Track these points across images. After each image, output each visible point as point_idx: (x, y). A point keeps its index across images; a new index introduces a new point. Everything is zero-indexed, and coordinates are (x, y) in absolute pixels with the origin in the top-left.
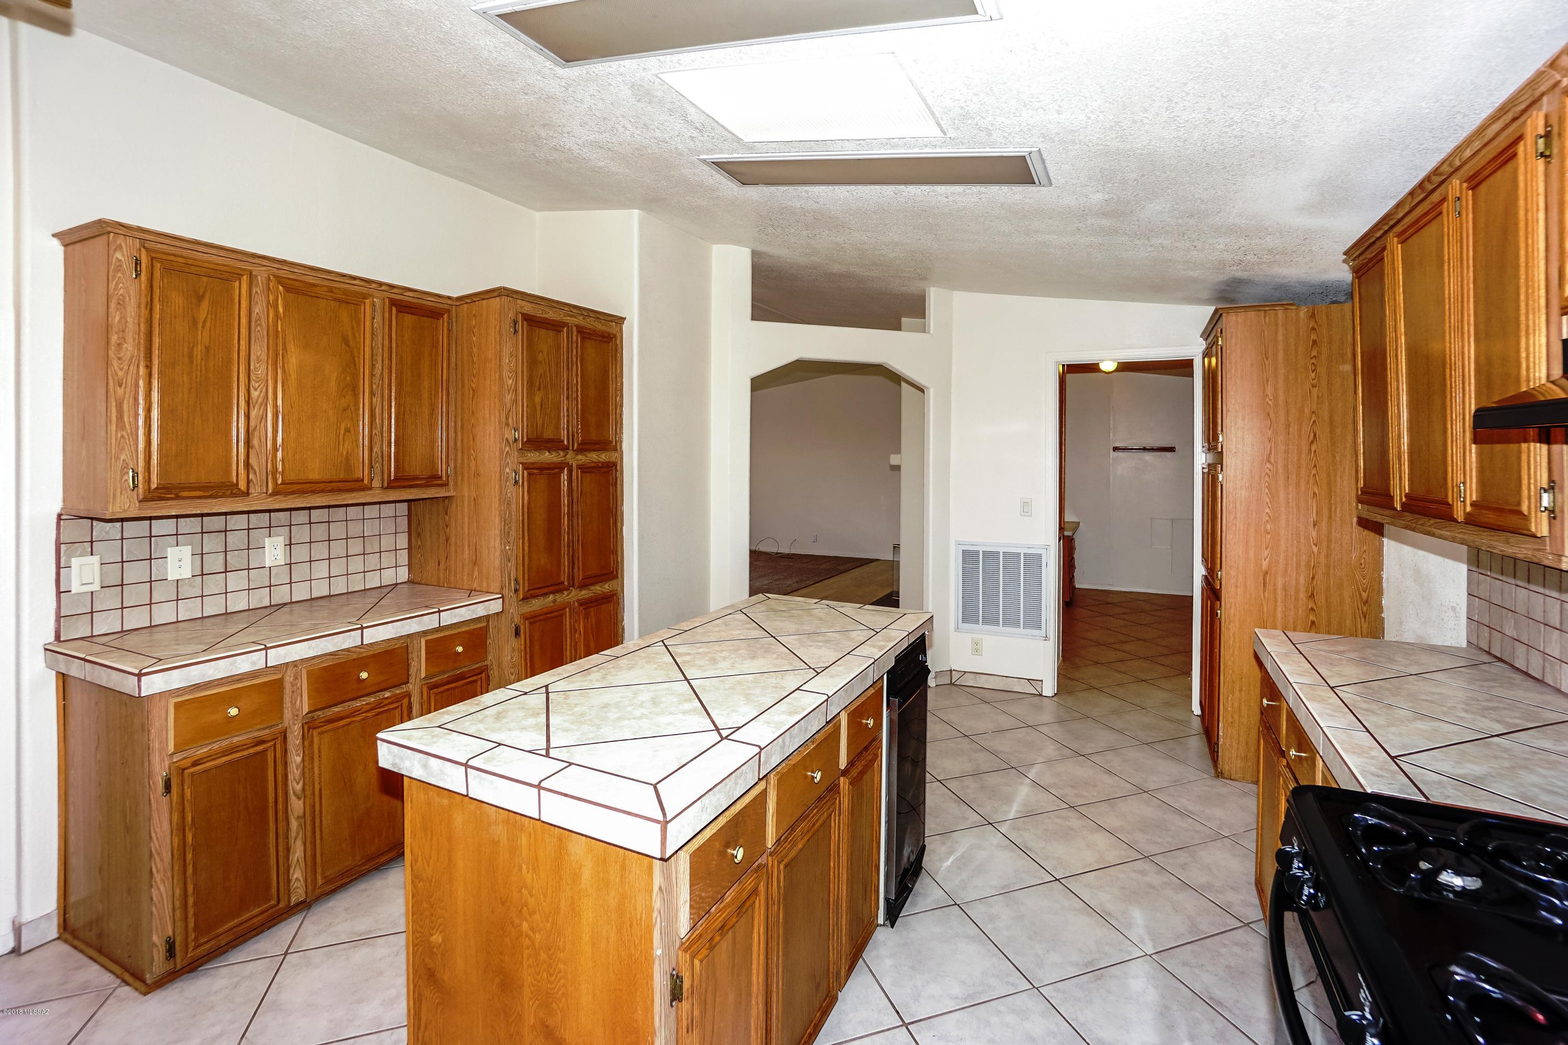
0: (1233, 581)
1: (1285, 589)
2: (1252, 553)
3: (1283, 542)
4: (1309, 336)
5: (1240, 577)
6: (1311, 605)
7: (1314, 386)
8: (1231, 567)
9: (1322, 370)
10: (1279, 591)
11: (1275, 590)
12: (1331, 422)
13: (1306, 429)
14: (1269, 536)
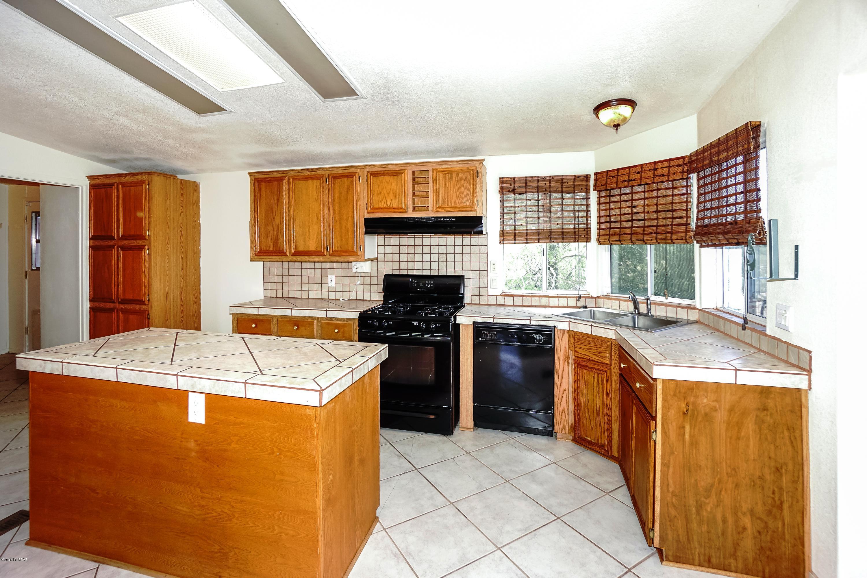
0: (156, 299)
1: (173, 299)
2: (162, 286)
3: (172, 279)
4: (180, 192)
5: (158, 296)
6: (181, 303)
7: (182, 212)
8: (155, 293)
9: (184, 206)
10: (172, 300)
11: (170, 300)
12: (187, 227)
13: (179, 230)
14: (168, 277)
